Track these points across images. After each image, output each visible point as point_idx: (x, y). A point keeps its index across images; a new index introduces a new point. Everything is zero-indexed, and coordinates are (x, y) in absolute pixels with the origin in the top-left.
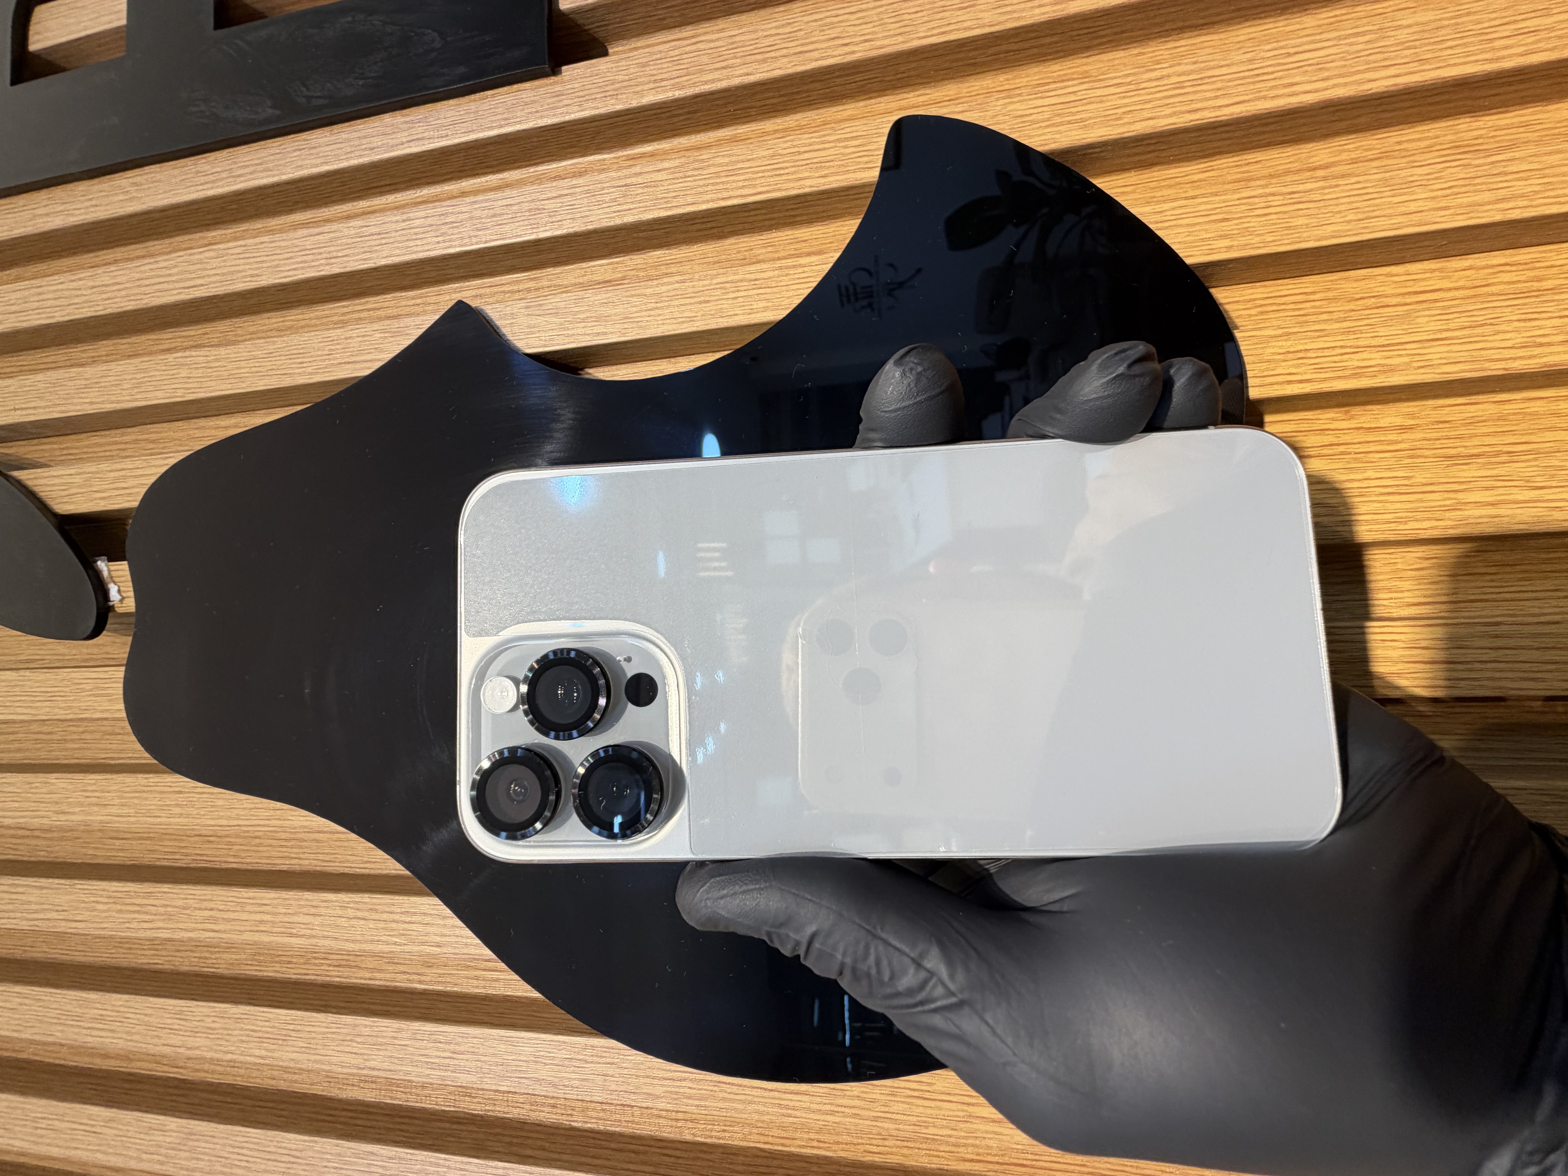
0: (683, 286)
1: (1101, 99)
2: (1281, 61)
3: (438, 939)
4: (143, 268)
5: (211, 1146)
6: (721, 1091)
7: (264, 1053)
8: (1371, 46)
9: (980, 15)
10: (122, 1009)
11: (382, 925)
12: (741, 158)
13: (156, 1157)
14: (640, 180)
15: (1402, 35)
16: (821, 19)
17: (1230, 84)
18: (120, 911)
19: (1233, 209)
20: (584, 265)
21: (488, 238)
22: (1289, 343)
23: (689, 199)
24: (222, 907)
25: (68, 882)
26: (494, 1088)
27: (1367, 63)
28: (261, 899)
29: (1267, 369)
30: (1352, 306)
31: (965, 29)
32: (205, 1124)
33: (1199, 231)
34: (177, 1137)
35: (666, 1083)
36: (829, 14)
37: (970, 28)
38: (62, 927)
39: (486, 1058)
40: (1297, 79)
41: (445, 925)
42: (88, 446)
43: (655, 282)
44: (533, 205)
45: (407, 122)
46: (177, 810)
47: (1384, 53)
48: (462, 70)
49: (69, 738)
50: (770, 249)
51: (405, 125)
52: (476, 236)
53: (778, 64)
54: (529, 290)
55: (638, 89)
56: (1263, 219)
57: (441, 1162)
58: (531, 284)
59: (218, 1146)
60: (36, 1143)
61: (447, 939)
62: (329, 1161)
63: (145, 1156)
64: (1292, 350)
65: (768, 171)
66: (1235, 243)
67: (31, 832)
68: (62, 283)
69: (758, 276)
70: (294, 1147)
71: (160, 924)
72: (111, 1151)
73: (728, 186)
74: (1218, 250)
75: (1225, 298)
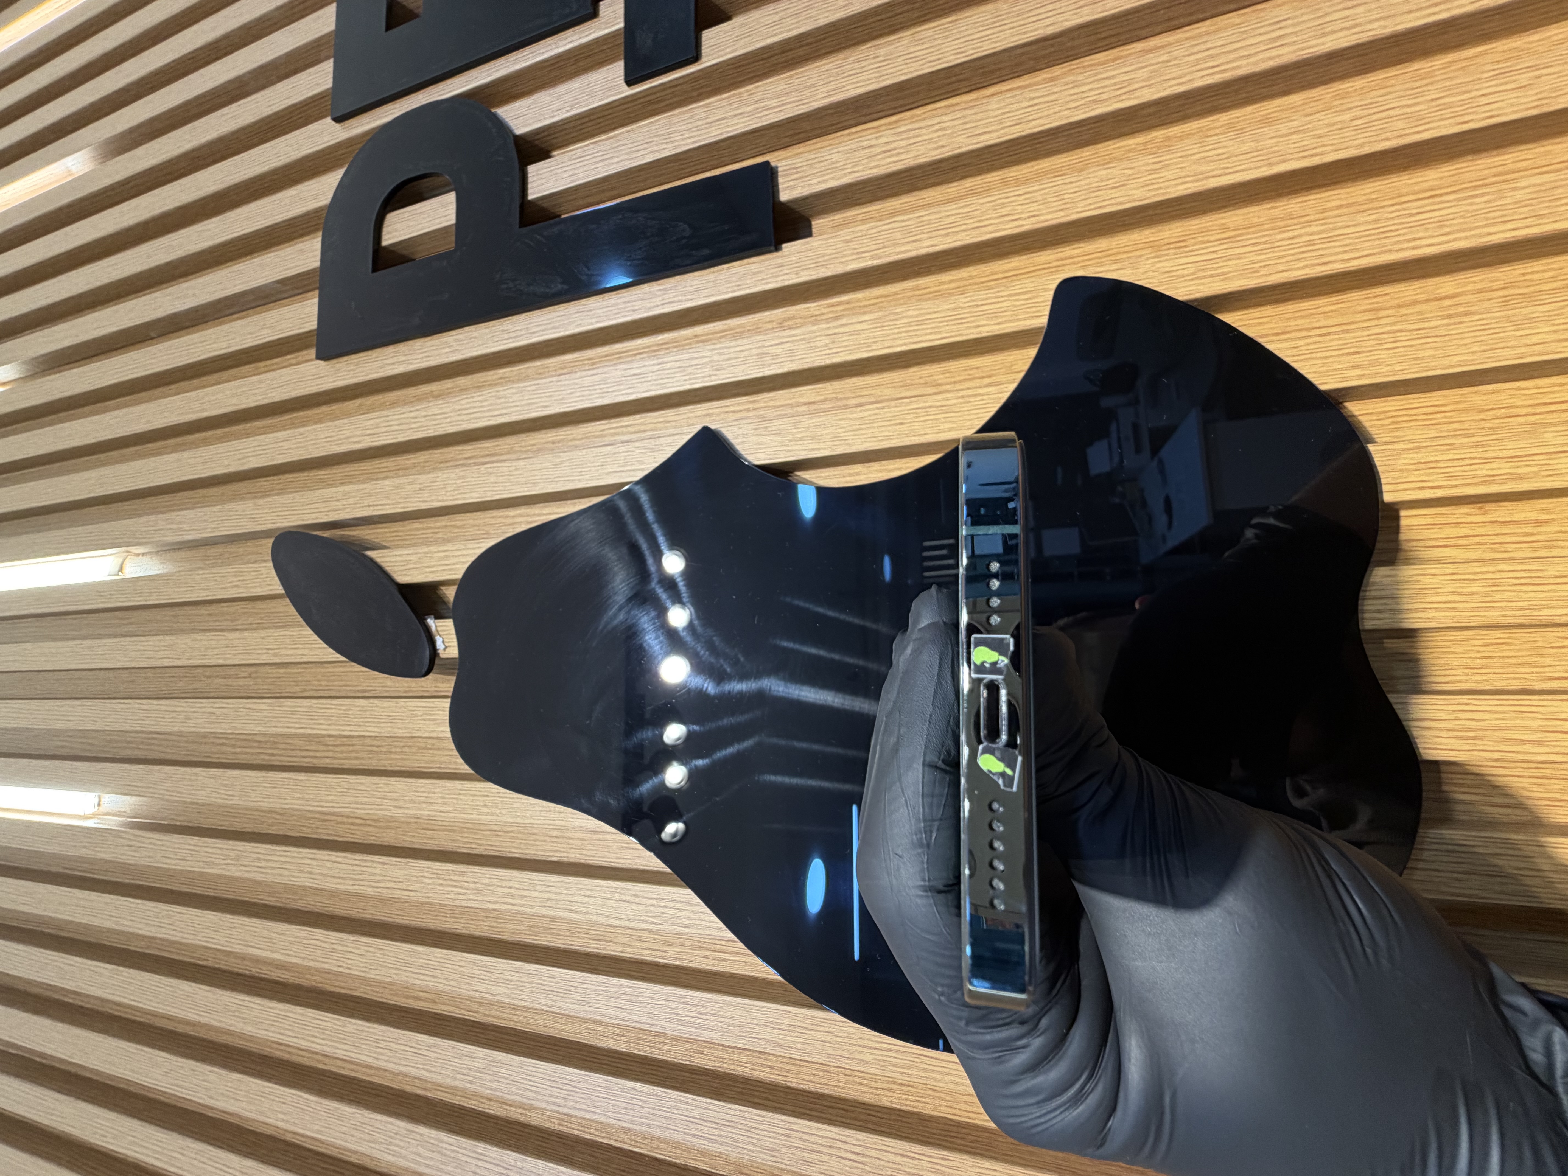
0: (881, 411)
1: (1239, 257)
2: (1403, 220)
3: (687, 922)
4: (463, 402)
5: (508, 1072)
6: (921, 1063)
7: (549, 1002)
8: (1488, 205)
9: (1131, 192)
10: (441, 960)
11: (641, 907)
12: (929, 311)
13: (467, 1077)
14: (846, 329)
15: (1518, 195)
16: (994, 201)
17: (1356, 241)
18: (441, 885)
19: (1363, 344)
20: (793, 390)
21: (724, 376)
22: (1420, 455)
23: (886, 344)
24: (517, 886)
25: (403, 860)
26: (731, 1044)
27: (1487, 219)
28: (549, 881)
29: (1401, 477)
30: (1482, 416)
31: (1117, 204)
32: (504, 1054)
33: (1333, 362)
34: (483, 1063)
35: (875, 1052)
36: (1000, 196)
37: (1121, 203)
38: (398, 894)
39: (726, 1020)
40: (1421, 235)
41: (693, 912)
42: (410, 530)
43: (859, 409)
44: (760, 351)
45: (660, 290)
46: (486, 810)
47: (1503, 210)
48: (706, 252)
49: (393, 750)
50: (947, 375)
51: (659, 293)
52: (715, 375)
53: (959, 237)
54: (748, 410)
55: (844, 260)
56: (1392, 351)
57: (690, 1101)
58: (750, 406)
59: (515, 1074)
60: (377, 1059)
61: (693, 922)
62: (600, 1092)
63: (459, 1076)
64: (1422, 461)
65: (951, 320)
66: (1366, 372)
67: (365, 822)
68: (403, 413)
69: (944, 403)
70: (573, 1078)
71: (471, 897)
72: (433, 1069)
73: (918, 333)
74: (1351, 378)
75: (1359, 410)
